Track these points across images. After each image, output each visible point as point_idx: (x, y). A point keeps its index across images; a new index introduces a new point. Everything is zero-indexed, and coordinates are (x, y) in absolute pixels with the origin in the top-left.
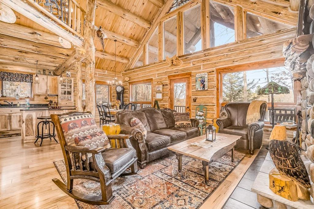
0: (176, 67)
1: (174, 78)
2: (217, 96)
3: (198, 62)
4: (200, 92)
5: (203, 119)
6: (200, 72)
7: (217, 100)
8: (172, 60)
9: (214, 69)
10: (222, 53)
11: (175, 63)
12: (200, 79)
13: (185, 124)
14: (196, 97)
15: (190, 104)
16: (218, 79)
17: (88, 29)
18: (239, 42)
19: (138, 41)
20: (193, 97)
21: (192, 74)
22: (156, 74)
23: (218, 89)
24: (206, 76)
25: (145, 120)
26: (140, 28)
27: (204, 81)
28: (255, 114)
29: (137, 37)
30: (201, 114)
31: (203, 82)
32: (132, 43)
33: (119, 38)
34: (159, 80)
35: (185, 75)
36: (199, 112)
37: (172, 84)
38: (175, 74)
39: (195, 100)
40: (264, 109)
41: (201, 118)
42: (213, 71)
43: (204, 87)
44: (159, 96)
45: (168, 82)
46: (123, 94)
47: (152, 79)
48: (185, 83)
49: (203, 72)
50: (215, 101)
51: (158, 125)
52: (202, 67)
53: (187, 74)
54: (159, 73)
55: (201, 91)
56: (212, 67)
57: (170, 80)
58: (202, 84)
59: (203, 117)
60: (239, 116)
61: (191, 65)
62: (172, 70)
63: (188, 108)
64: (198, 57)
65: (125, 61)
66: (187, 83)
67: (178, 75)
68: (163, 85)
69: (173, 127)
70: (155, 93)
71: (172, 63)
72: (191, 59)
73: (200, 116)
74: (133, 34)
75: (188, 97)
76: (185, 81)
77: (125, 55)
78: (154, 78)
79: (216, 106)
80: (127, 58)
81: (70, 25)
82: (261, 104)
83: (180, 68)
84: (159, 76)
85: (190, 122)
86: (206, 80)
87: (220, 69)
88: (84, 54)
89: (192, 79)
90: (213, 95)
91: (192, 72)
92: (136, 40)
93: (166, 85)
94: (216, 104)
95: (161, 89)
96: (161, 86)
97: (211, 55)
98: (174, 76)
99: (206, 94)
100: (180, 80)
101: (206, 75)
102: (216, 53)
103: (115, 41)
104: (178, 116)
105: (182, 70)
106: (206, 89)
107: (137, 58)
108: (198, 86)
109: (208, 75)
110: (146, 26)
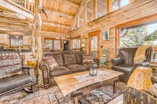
0: (92, 28)
1: (91, 34)
2: (116, 43)
3: (104, 23)
5: (106, 59)
6: (105, 29)
7: (116, 47)
8: (88, 23)
9: (114, 26)
10: (119, 15)
11: (90, 25)
12: (105, 33)
13: (89, 62)
14: (103, 45)
15: (99, 50)
16: (116, 33)
17: (37, 9)
18: (131, 4)
19: (74, 15)
20: (101, 45)
21: (100, 31)
22: (82, 33)
23: (116, 39)
24: (109, 31)
26: (74, 8)
28: (141, 56)
29: (73, 14)
30: (105, 55)
31: (106, 35)
32: (70, 17)
33: (62, 15)
34: (83, 36)
36: (103, 55)
37: (90, 38)
39: (102, 47)
40: (149, 52)
41: (105, 58)
42: (113, 27)
43: (107, 38)
44: (83, 45)
45: (88, 37)
46: (67, 45)
47: (80, 36)
49: (107, 29)
50: (114, 47)
52: (106, 25)
53: (98, 31)
55: (105, 41)
57: (89, 35)
58: (106, 36)
59: (106, 58)
60: (129, 57)
61: (100, 25)
62: (90, 29)
64: (104, 20)
65: (68, 27)
67: (93, 32)
68: (85, 39)
69: (81, 63)
70: (82, 43)
71: (88, 25)
72: (100, 22)
73: (104, 57)
74: (71, 12)
75: (98, 45)
76: (97, 36)
77: (68, 24)
78: (81, 35)
79: (115, 51)
80: (69, 26)
81: (25, 7)
82: (146, 48)
84: (84, 34)
85: (93, 61)
86: (109, 33)
87: (117, 25)
88: (32, 22)
89: (101, 34)
90: (113, 43)
91: (101, 29)
92: (73, 15)
93: (87, 39)
94: (115, 49)
95: (84, 41)
97: (112, 17)
98: (91, 33)
99: (109, 43)
102: (115, 15)
103: (61, 16)
105: (95, 29)
106: (108, 39)
107: (74, 25)
108: (104, 38)
109: (110, 30)
110: (77, 6)
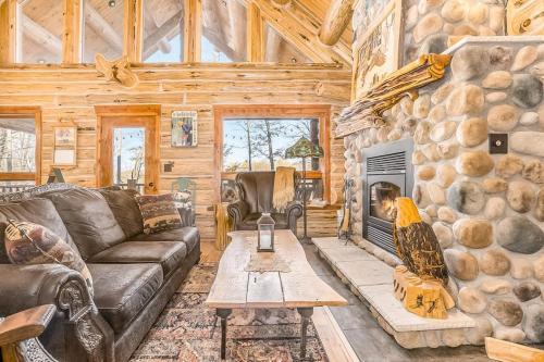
0: (121, 89)
1: (113, 114)
2: (215, 159)
3: (177, 86)
4: (181, 151)
6: (182, 109)
7: (215, 168)
8: (115, 67)
11: (121, 75)
12: (181, 123)
15: (156, 178)
16: (217, 127)
20: (164, 162)
21: (163, 111)
22: (53, 96)
23: (216, 146)
24: (195, 118)
25: (57, 225)
27: (191, 128)
30: (186, 196)
31: (187, 129)
34: (65, 115)
35: (144, 111)
36: (180, 194)
37: (107, 129)
38: (116, 104)
39: (168, 168)
42: (208, 110)
43: (189, 140)
45: (94, 122)
48: (143, 129)
49: (189, 109)
51: (104, 237)
52: (185, 97)
53: (149, 108)
54: (63, 97)
55: (182, 147)
56: (208, 103)
57: (102, 117)
58: (187, 133)
59: (190, 203)
61: (160, 90)
62: (108, 93)
63: (151, 185)
64: (176, 76)
66: (149, 129)
67: (124, 109)
68: (79, 129)
70: (52, 148)
71: (115, 74)
72: (162, 77)
73: (182, 201)
75: (151, 161)
76: (143, 124)
78: (44, 108)
83: (131, 93)
84: (65, 103)
86: (194, 125)
89: (164, 122)
90: (208, 156)
91: (163, 105)
93: (90, 129)
94: (213, 176)
95: (72, 139)
96: (73, 131)
97: (204, 77)
98: (114, 109)
99: (195, 155)
100: (131, 122)
101: (194, 115)
102: (214, 76)
104: (149, 205)
105: (137, 98)
106: (194, 144)
108: (177, 137)
109: (199, 116)
